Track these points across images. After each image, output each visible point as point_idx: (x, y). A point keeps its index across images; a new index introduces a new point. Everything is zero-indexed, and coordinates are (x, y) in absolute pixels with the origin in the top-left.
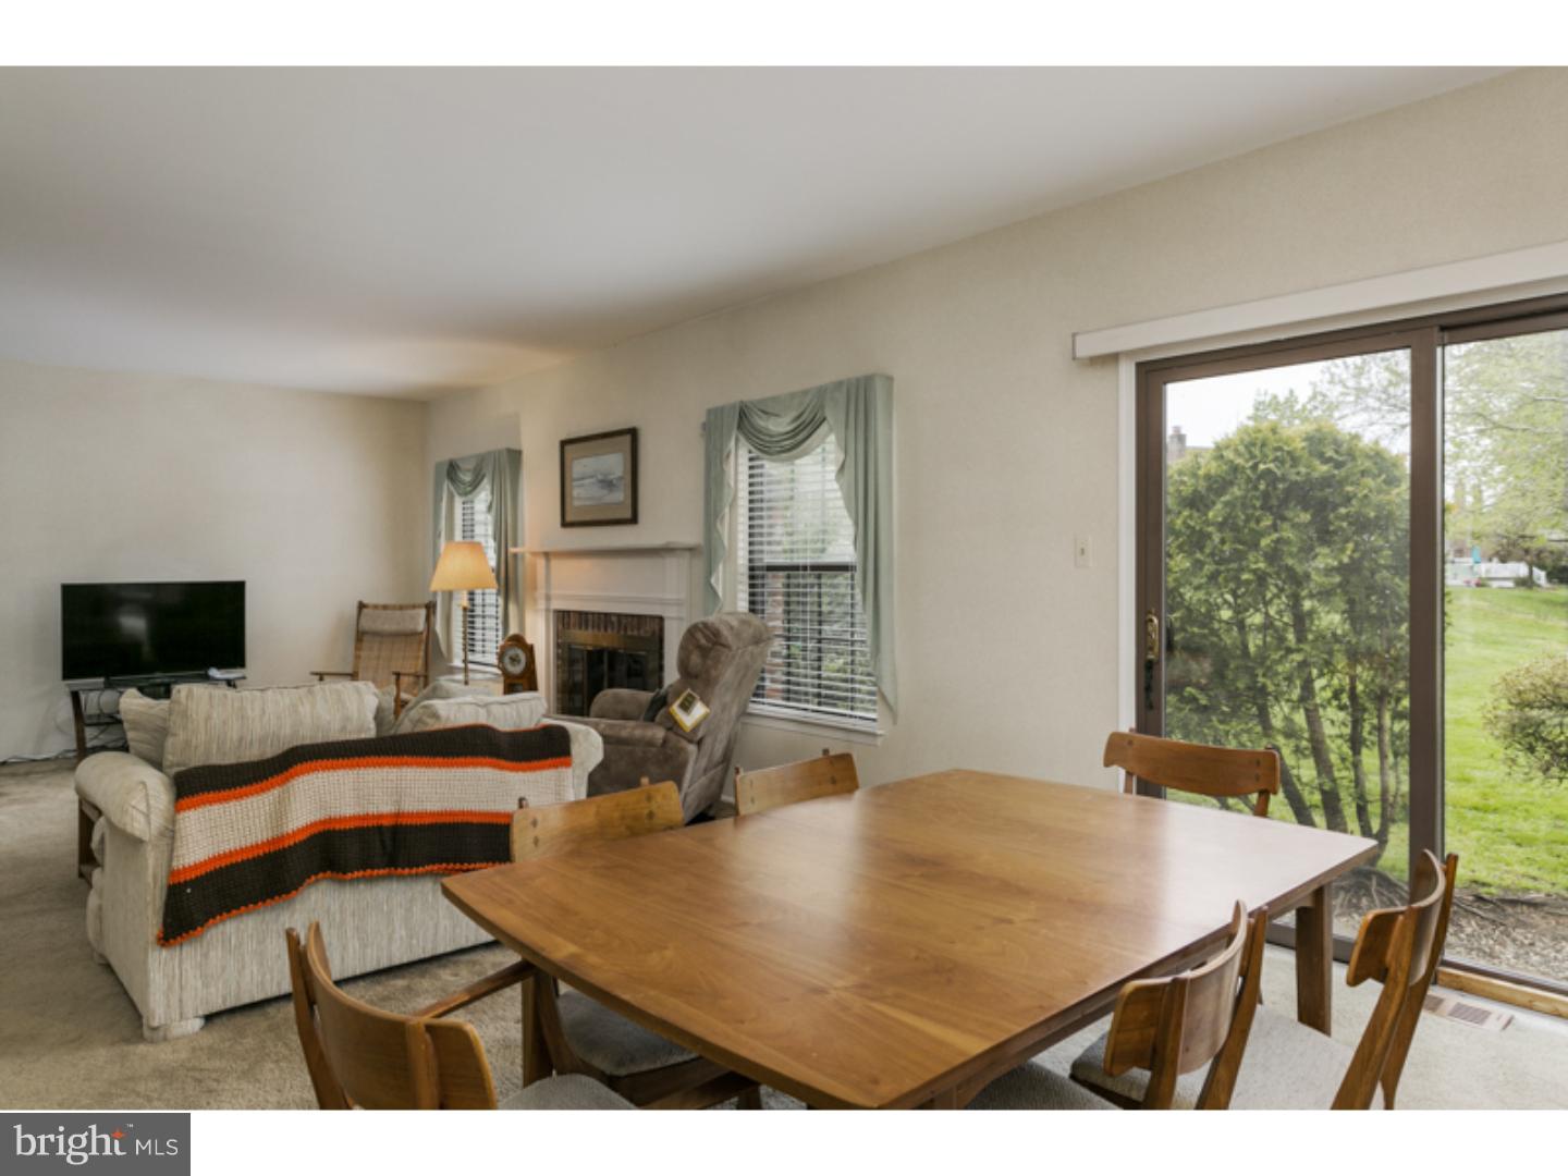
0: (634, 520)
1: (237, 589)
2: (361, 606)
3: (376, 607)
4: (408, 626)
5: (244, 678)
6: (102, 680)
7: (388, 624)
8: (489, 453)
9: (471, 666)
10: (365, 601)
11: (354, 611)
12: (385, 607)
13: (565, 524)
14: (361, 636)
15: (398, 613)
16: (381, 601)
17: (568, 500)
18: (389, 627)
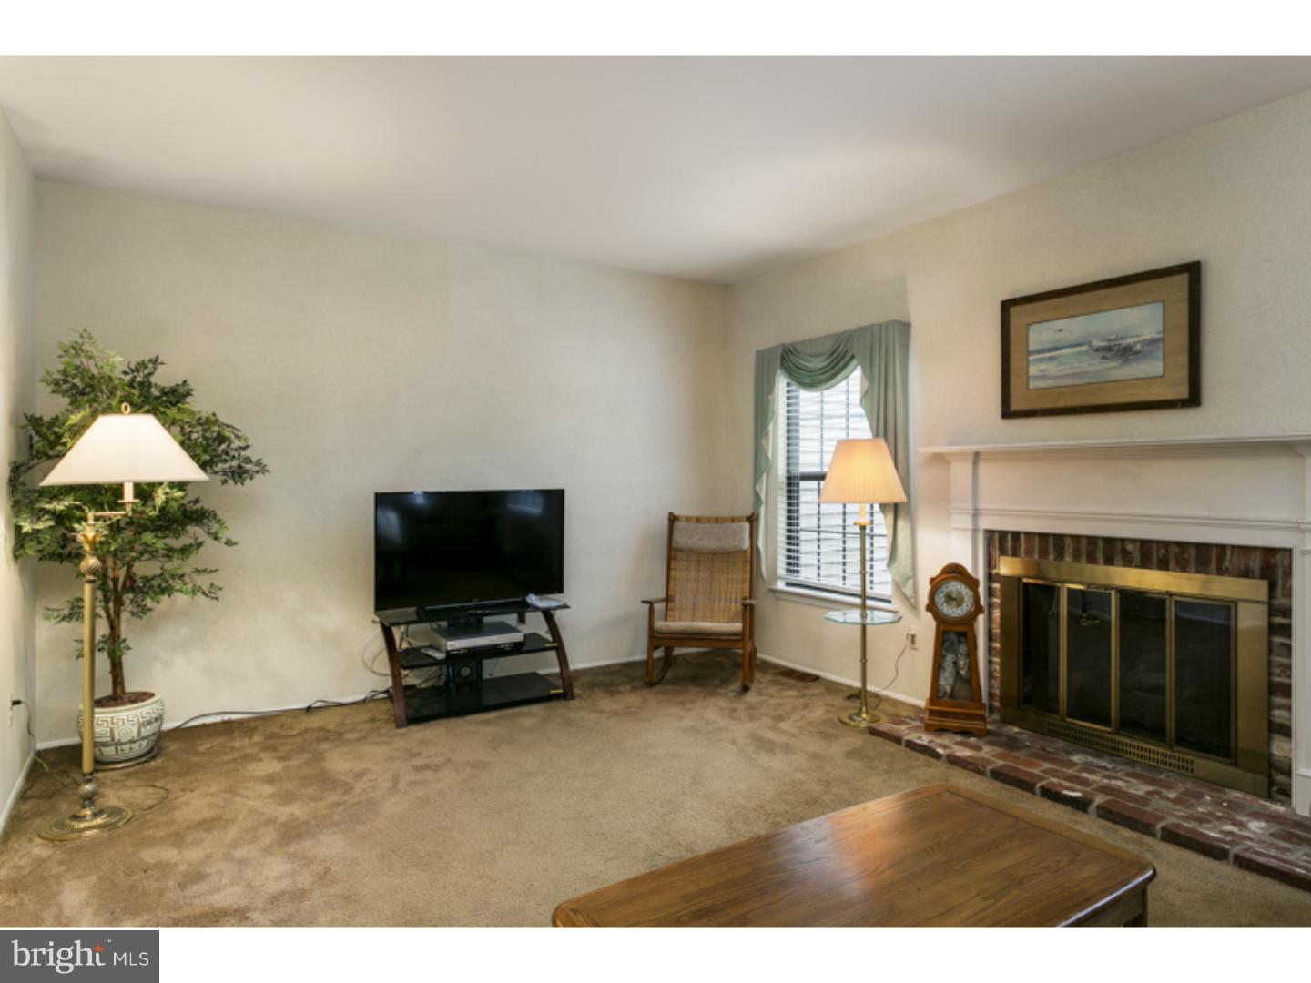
0: (1193, 399)
1: (554, 500)
2: (673, 519)
3: (688, 519)
4: (728, 544)
5: (565, 607)
6: (412, 610)
7: (706, 540)
8: (861, 330)
9: (869, 602)
10: (676, 514)
11: (666, 522)
12: (698, 520)
13: (1007, 413)
14: (673, 554)
15: (716, 527)
16: (694, 513)
17: (1014, 381)
18: (709, 543)
